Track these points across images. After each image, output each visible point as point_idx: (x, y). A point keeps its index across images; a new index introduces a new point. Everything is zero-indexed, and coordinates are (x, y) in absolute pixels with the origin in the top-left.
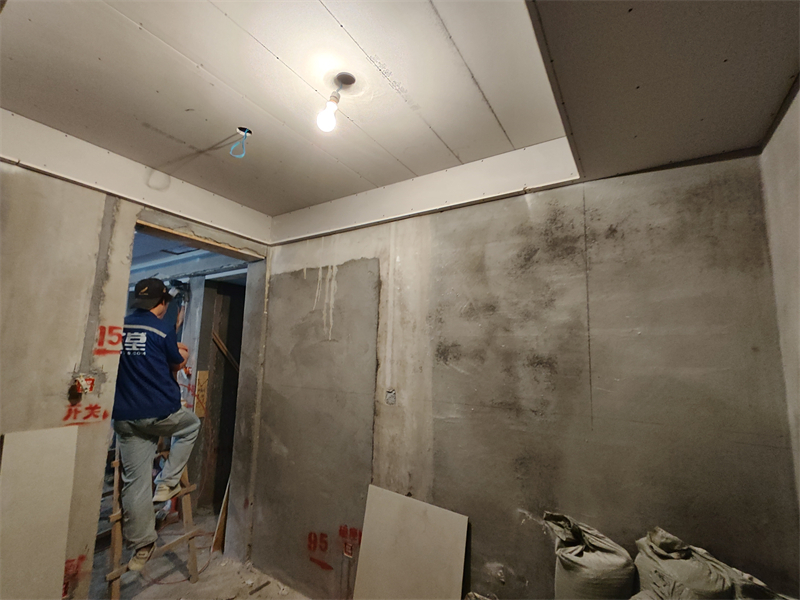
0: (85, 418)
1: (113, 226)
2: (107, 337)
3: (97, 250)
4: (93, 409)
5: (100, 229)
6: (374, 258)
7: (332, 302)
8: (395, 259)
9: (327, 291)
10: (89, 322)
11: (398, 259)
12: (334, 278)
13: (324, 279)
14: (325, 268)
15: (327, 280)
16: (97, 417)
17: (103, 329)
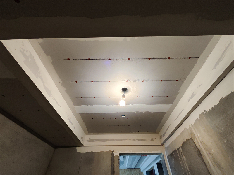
3: (111, 163)
6: (190, 138)
7: (188, 168)
8: (198, 136)
9: (183, 161)
11: (199, 136)
12: (183, 154)
13: (180, 155)
14: (178, 149)
15: (181, 156)
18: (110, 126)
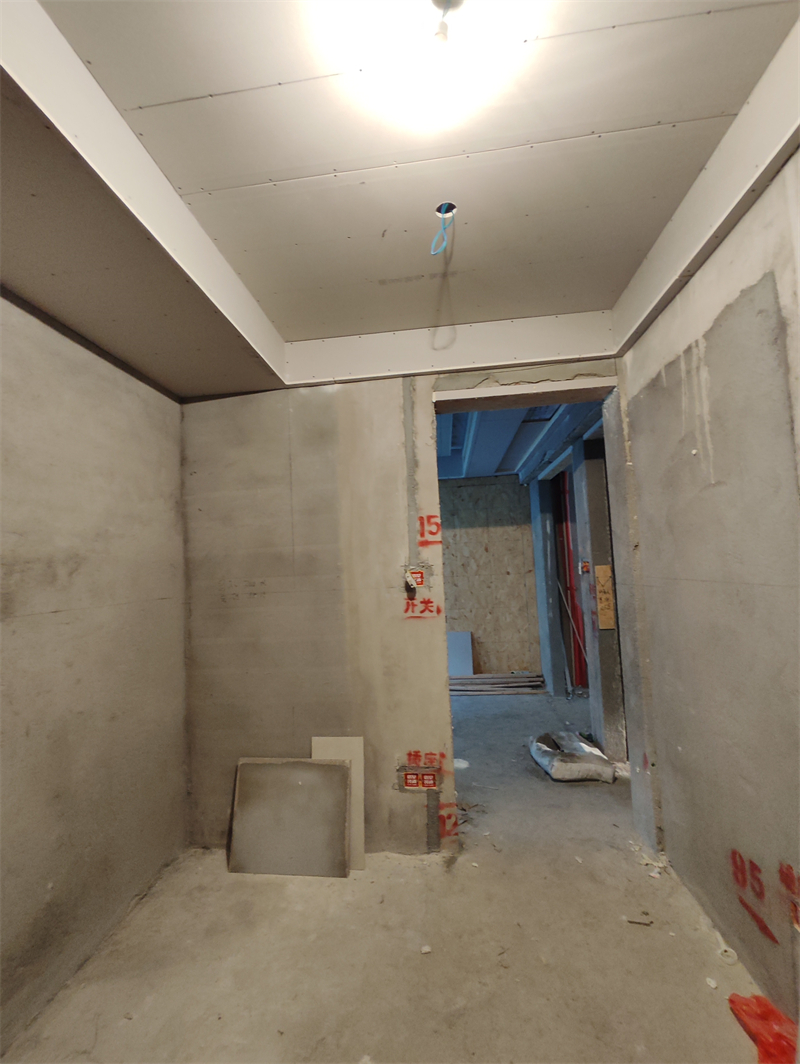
0: (422, 612)
1: (412, 408)
2: (427, 528)
3: (403, 439)
4: (427, 602)
5: (402, 416)
6: (765, 276)
7: (706, 410)
9: (696, 392)
10: (409, 514)
12: (702, 363)
13: (688, 372)
14: (688, 350)
15: (694, 372)
16: (431, 611)
17: (421, 518)
18: (382, 282)
